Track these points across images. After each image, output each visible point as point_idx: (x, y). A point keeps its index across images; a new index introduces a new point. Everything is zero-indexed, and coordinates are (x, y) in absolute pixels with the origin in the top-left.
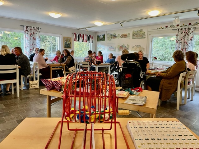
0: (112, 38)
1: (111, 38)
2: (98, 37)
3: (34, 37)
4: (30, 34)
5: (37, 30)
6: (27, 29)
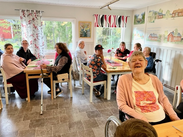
0: (155, 18)
1: (153, 19)
2: (136, 17)
3: (34, 24)
4: (30, 21)
5: (38, 14)
6: (24, 14)
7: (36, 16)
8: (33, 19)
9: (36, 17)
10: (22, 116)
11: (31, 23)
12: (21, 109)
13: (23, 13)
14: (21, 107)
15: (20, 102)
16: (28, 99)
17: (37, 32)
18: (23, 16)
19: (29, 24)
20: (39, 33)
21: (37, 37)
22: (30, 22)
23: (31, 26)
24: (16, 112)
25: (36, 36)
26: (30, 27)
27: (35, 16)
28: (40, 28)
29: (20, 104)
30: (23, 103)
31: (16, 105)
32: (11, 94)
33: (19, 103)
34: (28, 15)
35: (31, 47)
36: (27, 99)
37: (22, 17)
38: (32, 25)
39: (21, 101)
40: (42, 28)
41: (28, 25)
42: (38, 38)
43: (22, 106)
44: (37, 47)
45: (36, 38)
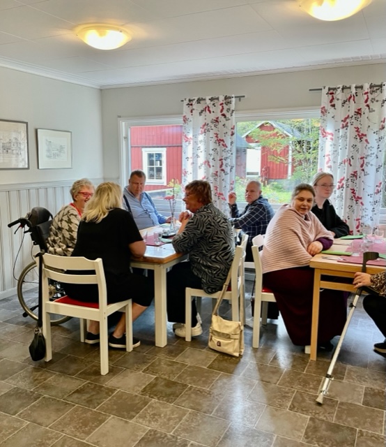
3: (359, 126)
4: (346, 118)
5: (375, 95)
6: (333, 99)
7: (369, 103)
8: (359, 112)
9: (368, 106)
10: (289, 395)
11: (349, 124)
12: (289, 373)
13: (330, 96)
14: (290, 367)
15: (288, 352)
16: (311, 350)
17: (365, 151)
18: (328, 106)
19: (343, 127)
20: (370, 153)
21: (362, 166)
22: (348, 120)
23: (348, 134)
24: (274, 379)
25: (359, 163)
26: (345, 136)
27: (366, 101)
28: (376, 137)
29: (288, 358)
30: (294, 359)
31: (275, 358)
32: (268, 324)
33: (285, 355)
34: (345, 102)
35: (341, 196)
36: (308, 350)
37: (326, 108)
38: (351, 131)
39: (292, 351)
40: (380, 139)
41: (341, 130)
42: (363, 170)
43: (292, 366)
44: (356, 198)
45: (358, 169)
